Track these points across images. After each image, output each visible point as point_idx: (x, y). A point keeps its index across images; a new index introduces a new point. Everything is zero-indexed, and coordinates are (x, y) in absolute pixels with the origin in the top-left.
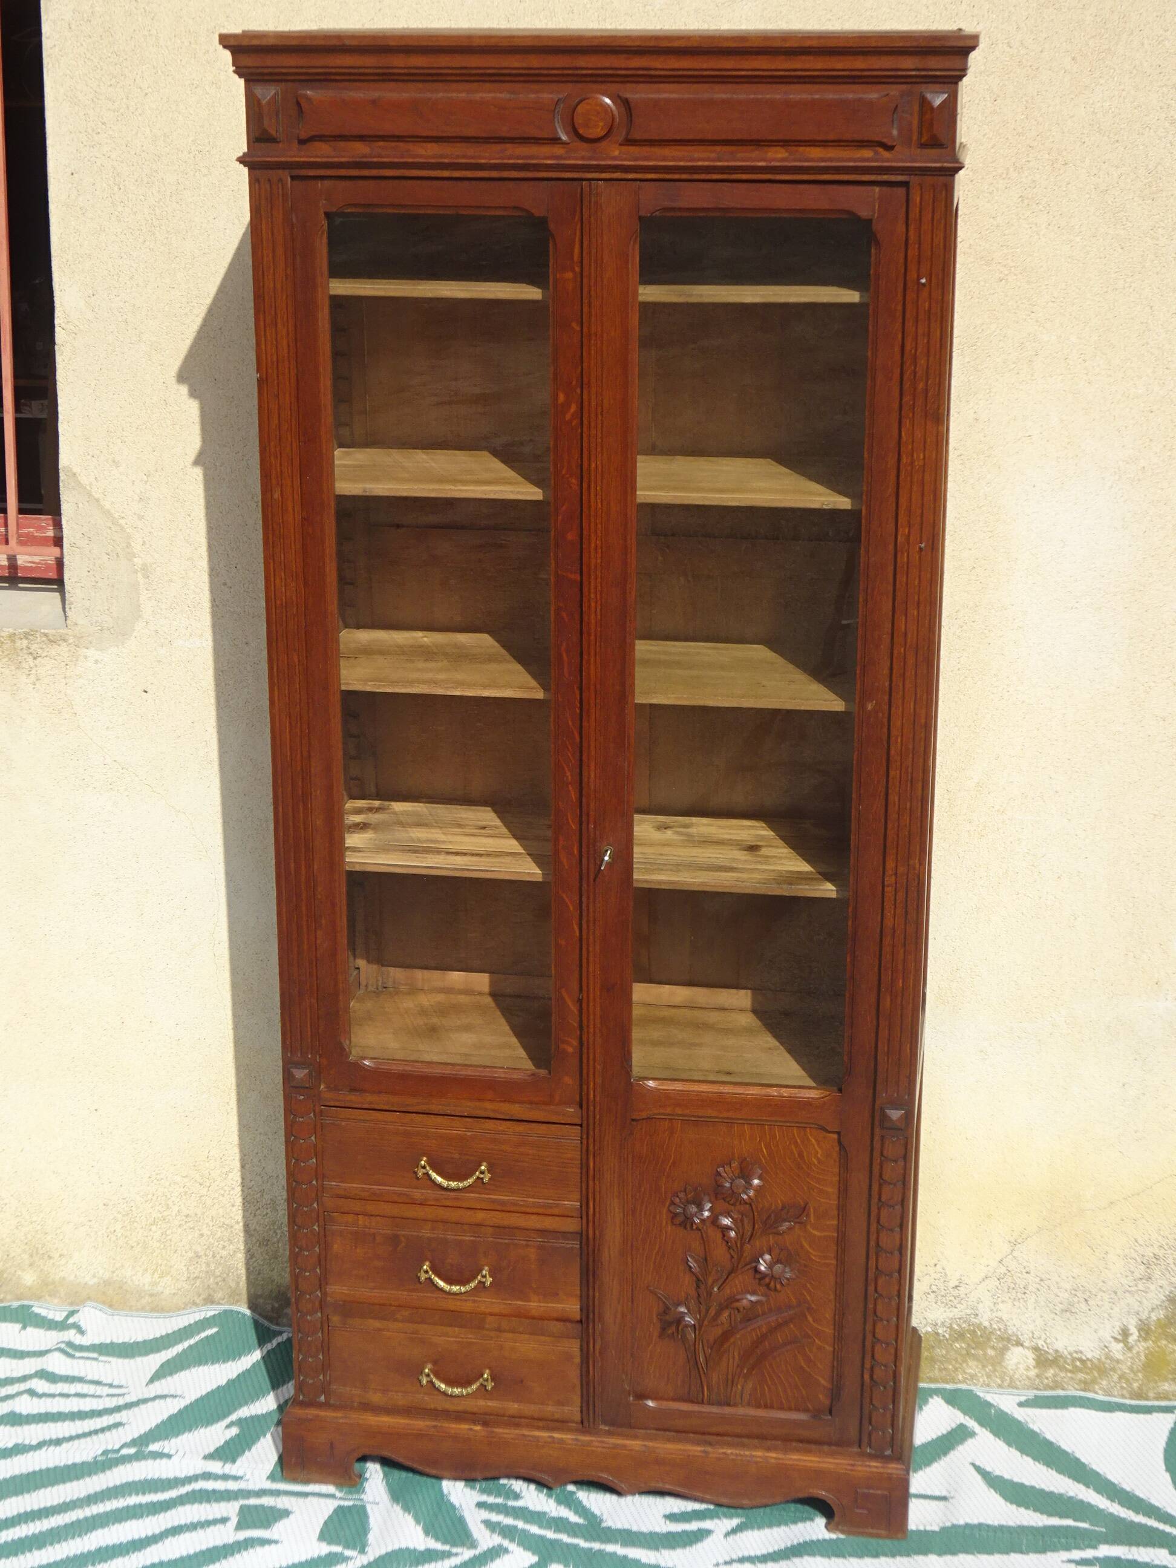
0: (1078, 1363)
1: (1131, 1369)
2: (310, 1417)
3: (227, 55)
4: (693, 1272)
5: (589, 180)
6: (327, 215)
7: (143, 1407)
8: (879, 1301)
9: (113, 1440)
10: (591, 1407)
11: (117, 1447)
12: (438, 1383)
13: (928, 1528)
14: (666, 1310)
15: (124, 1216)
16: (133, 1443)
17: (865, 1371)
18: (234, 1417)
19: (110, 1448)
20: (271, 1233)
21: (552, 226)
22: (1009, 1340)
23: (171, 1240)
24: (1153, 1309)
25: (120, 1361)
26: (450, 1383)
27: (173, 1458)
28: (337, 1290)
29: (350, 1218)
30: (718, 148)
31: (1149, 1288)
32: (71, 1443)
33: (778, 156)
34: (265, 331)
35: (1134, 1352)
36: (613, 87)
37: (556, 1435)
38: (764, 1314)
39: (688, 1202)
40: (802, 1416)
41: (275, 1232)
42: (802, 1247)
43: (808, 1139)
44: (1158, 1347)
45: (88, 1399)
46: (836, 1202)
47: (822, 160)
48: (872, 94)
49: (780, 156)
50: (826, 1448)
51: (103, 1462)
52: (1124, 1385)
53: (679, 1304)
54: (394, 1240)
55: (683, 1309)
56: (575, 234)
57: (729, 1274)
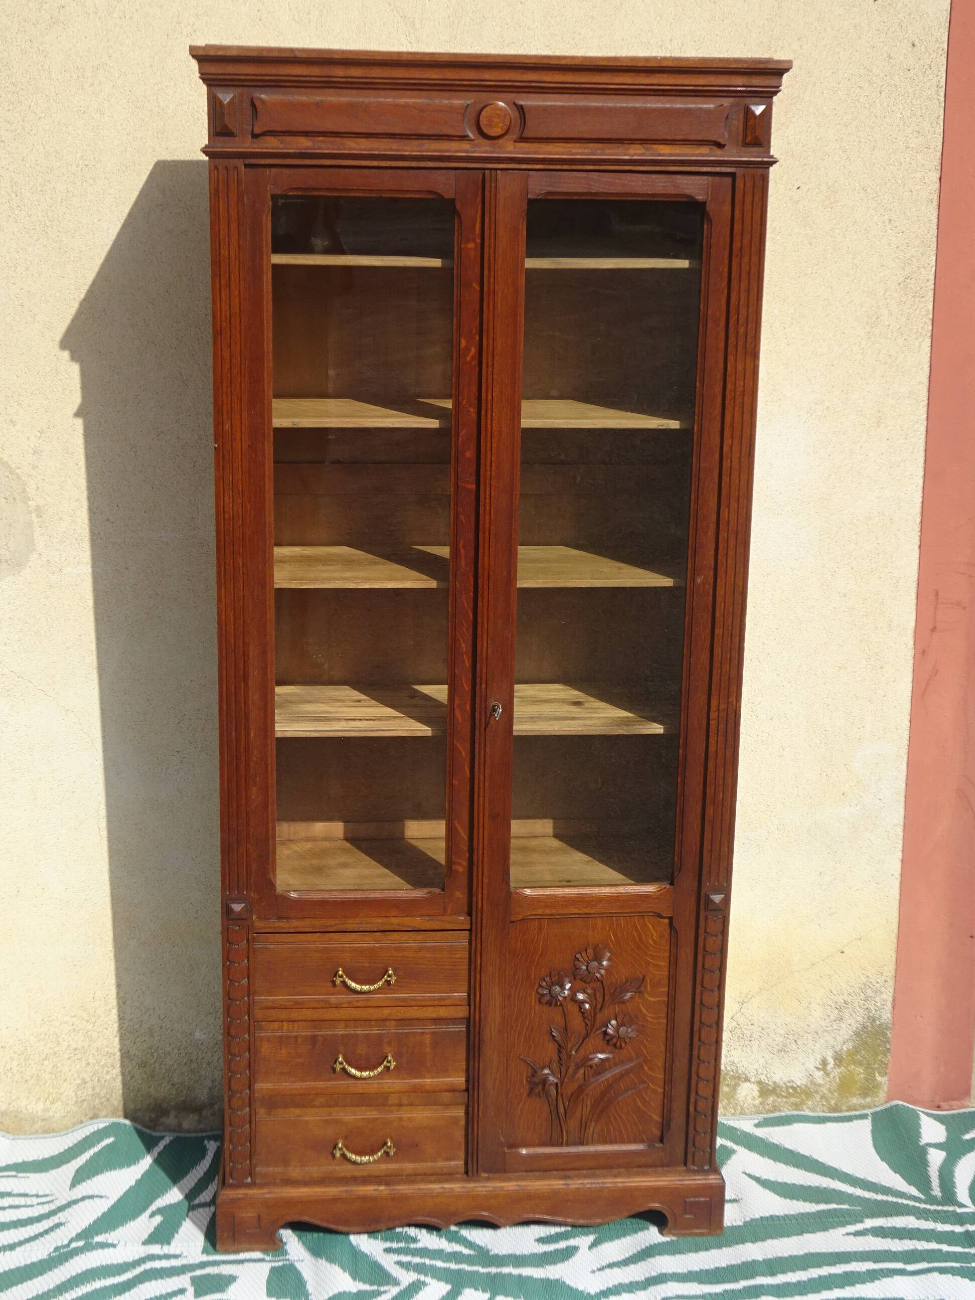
0: (791, 1090)
1: (829, 1090)
2: (240, 1196)
3: (194, 65)
4: (556, 1041)
5: (491, 169)
6: (274, 197)
7: (75, 1207)
8: (702, 1048)
9: (60, 1237)
10: (475, 1158)
11: (66, 1242)
12: (349, 1155)
13: (735, 1224)
14: (534, 1073)
15: (19, 1055)
16: (78, 1237)
17: (691, 1104)
18: (153, 1208)
19: (60, 1244)
20: (149, 1056)
21: (458, 206)
22: (739, 1078)
23: (61, 1071)
24: (844, 1042)
25: (37, 1175)
26: (359, 1153)
27: (118, 1247)
29: (276, 1025)
30: (591, 145)
31: (841, 1027)
32: (23, 1247)
33: (635, 152)
34: (220, 292)
35: (832, 1077)
36: (511, 96)
37: (447, 1186)
38: (610, 1068)
39: (553, 984)
40: (640, 1147)
41: (152, 1055)
42: (641, 1011)
43: (646, 925)
44: (848, 1071)
45: (22, 1209)
46: (667, 973)
47: (671, 155)
48: (709, 105)
49: (639, 152)
50: (659, 1169)
51: (59, 1257)
52: (825, 1103)
53: (544, 1068)
54: (314, 1039)
55: (546, 1071)
56: (477, 212)
57: (584, 1039)
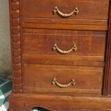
12: (58, 84)
26: (62, 84)
28: (26, 55)
29: (30, 30)
37: (95, 98)
54: (45, 37)
